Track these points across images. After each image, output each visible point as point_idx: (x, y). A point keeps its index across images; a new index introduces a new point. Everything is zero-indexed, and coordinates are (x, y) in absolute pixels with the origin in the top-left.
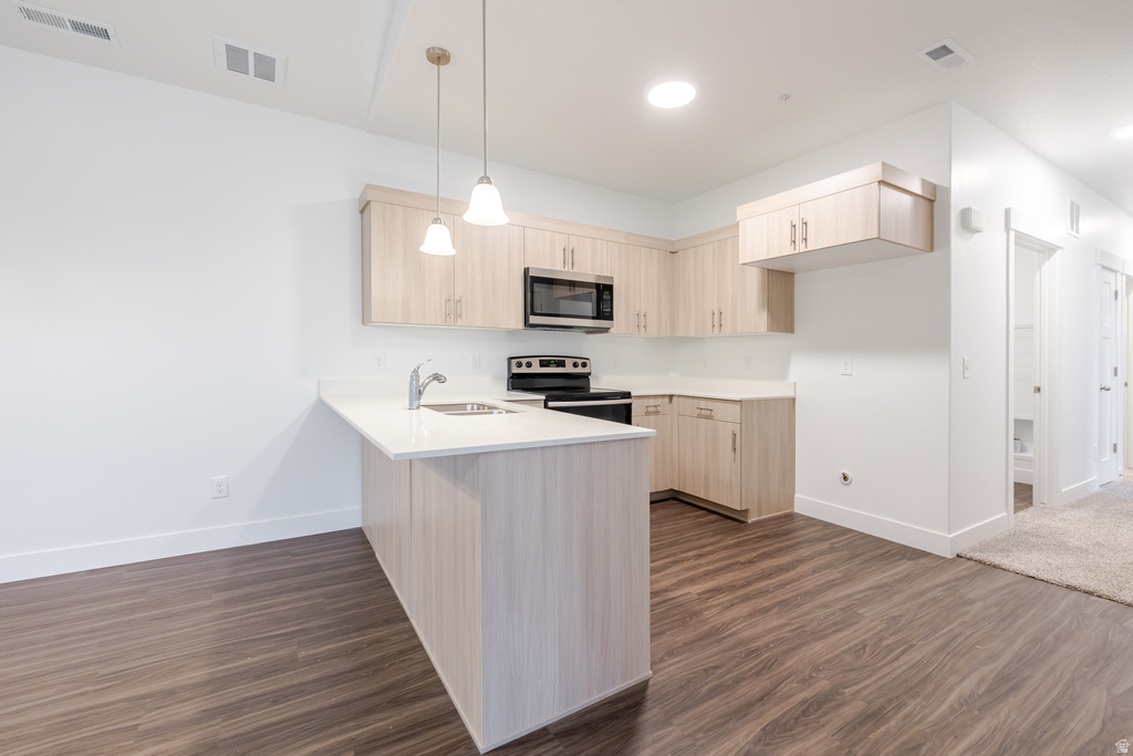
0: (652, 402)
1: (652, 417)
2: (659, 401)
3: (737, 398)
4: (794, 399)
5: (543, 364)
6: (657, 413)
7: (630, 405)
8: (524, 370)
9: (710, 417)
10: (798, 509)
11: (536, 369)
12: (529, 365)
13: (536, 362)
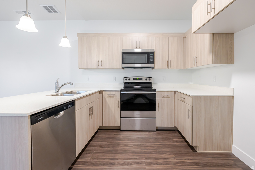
0: (166, 93)
1: (166, 99)
2: (169, 93)
3: (190, 94)
4: (233, 97)
5: (134, 79)
6: (168, 97)
7: (155, 94)
8: (128, 81)
9: (184, 102)
10: (234, 152)
11: (132, 81)
12: (129, 80)
13: (132, 79)
